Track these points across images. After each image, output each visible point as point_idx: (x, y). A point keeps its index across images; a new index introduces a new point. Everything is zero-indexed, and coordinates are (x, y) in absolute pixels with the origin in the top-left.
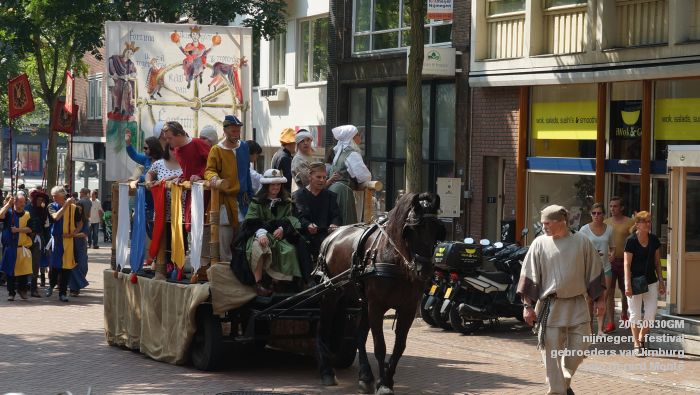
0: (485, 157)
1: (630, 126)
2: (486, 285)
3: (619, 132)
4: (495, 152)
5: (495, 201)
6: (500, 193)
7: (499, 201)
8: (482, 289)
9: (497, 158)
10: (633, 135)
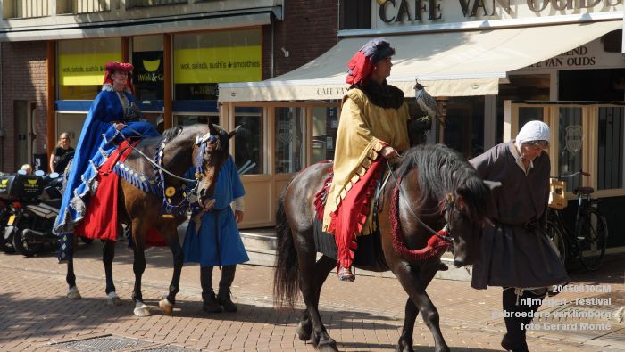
0: (16, 102)
1: (151, 73)
2: (47, 212)
3: (141, 78)
4: (25, 97)
5: (25, 138)
6: (29, 131)
7: (29, 138)
8: (44, 215)
9: (25, 102)
10: (154, 80)
